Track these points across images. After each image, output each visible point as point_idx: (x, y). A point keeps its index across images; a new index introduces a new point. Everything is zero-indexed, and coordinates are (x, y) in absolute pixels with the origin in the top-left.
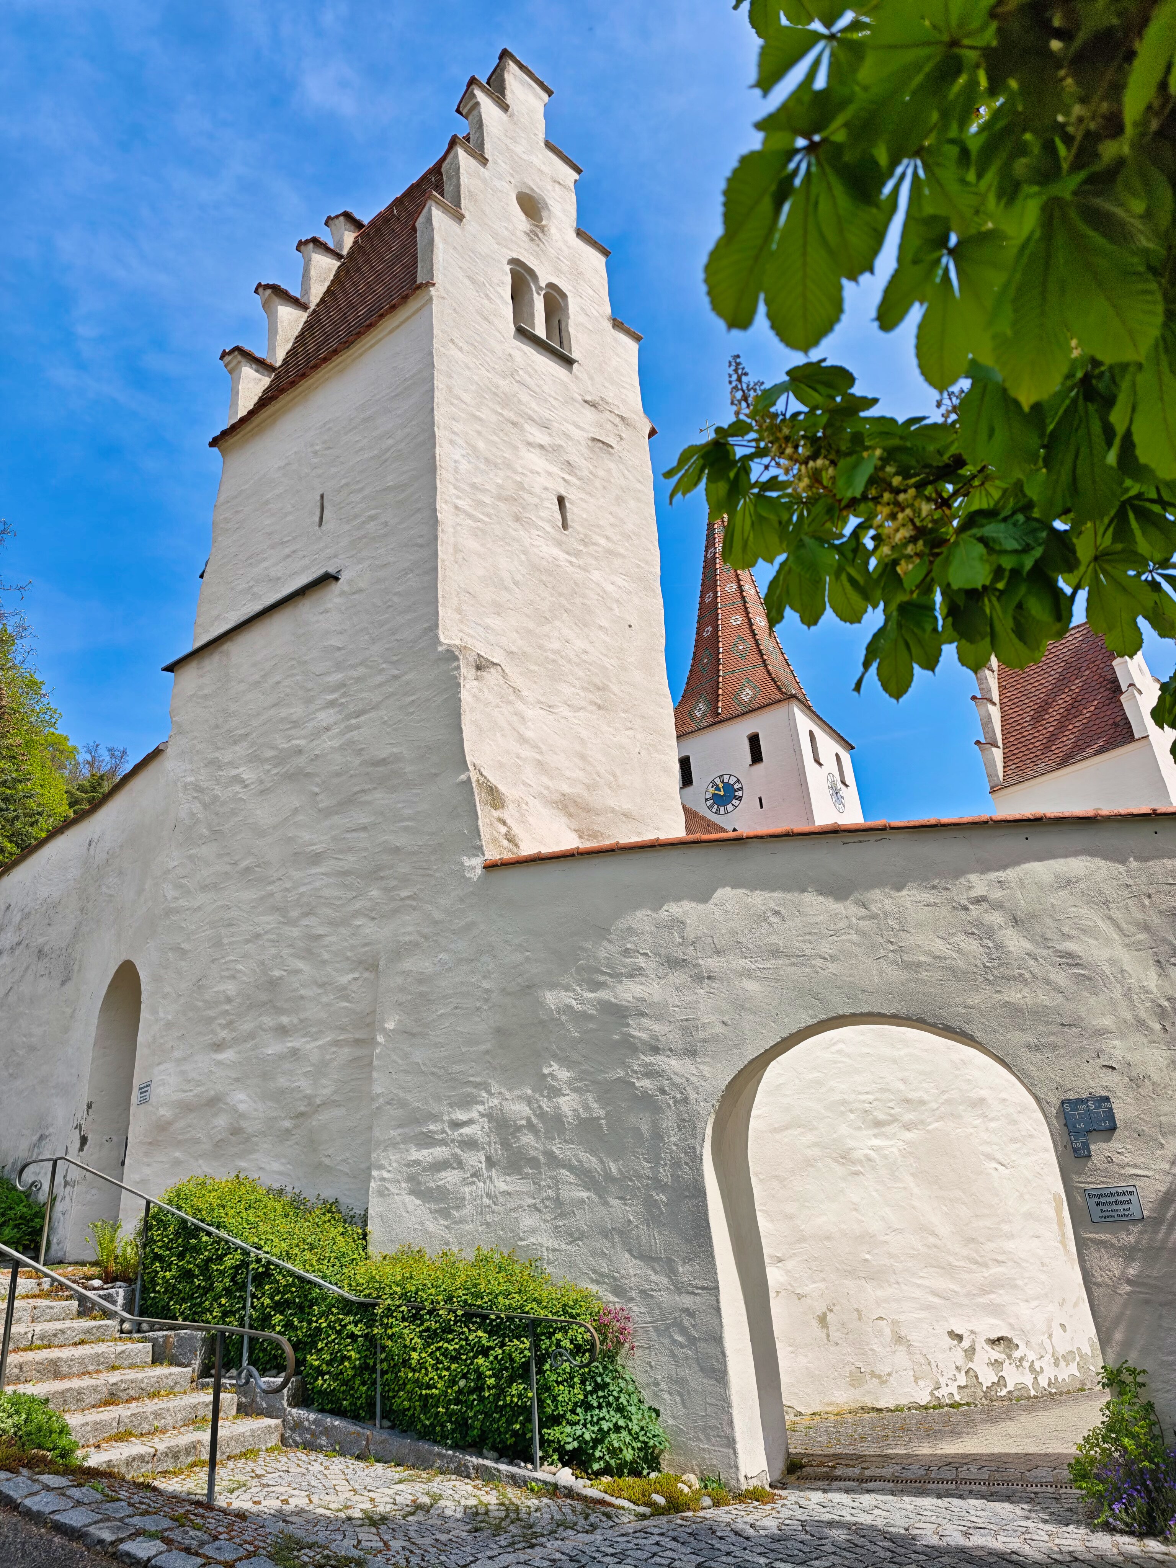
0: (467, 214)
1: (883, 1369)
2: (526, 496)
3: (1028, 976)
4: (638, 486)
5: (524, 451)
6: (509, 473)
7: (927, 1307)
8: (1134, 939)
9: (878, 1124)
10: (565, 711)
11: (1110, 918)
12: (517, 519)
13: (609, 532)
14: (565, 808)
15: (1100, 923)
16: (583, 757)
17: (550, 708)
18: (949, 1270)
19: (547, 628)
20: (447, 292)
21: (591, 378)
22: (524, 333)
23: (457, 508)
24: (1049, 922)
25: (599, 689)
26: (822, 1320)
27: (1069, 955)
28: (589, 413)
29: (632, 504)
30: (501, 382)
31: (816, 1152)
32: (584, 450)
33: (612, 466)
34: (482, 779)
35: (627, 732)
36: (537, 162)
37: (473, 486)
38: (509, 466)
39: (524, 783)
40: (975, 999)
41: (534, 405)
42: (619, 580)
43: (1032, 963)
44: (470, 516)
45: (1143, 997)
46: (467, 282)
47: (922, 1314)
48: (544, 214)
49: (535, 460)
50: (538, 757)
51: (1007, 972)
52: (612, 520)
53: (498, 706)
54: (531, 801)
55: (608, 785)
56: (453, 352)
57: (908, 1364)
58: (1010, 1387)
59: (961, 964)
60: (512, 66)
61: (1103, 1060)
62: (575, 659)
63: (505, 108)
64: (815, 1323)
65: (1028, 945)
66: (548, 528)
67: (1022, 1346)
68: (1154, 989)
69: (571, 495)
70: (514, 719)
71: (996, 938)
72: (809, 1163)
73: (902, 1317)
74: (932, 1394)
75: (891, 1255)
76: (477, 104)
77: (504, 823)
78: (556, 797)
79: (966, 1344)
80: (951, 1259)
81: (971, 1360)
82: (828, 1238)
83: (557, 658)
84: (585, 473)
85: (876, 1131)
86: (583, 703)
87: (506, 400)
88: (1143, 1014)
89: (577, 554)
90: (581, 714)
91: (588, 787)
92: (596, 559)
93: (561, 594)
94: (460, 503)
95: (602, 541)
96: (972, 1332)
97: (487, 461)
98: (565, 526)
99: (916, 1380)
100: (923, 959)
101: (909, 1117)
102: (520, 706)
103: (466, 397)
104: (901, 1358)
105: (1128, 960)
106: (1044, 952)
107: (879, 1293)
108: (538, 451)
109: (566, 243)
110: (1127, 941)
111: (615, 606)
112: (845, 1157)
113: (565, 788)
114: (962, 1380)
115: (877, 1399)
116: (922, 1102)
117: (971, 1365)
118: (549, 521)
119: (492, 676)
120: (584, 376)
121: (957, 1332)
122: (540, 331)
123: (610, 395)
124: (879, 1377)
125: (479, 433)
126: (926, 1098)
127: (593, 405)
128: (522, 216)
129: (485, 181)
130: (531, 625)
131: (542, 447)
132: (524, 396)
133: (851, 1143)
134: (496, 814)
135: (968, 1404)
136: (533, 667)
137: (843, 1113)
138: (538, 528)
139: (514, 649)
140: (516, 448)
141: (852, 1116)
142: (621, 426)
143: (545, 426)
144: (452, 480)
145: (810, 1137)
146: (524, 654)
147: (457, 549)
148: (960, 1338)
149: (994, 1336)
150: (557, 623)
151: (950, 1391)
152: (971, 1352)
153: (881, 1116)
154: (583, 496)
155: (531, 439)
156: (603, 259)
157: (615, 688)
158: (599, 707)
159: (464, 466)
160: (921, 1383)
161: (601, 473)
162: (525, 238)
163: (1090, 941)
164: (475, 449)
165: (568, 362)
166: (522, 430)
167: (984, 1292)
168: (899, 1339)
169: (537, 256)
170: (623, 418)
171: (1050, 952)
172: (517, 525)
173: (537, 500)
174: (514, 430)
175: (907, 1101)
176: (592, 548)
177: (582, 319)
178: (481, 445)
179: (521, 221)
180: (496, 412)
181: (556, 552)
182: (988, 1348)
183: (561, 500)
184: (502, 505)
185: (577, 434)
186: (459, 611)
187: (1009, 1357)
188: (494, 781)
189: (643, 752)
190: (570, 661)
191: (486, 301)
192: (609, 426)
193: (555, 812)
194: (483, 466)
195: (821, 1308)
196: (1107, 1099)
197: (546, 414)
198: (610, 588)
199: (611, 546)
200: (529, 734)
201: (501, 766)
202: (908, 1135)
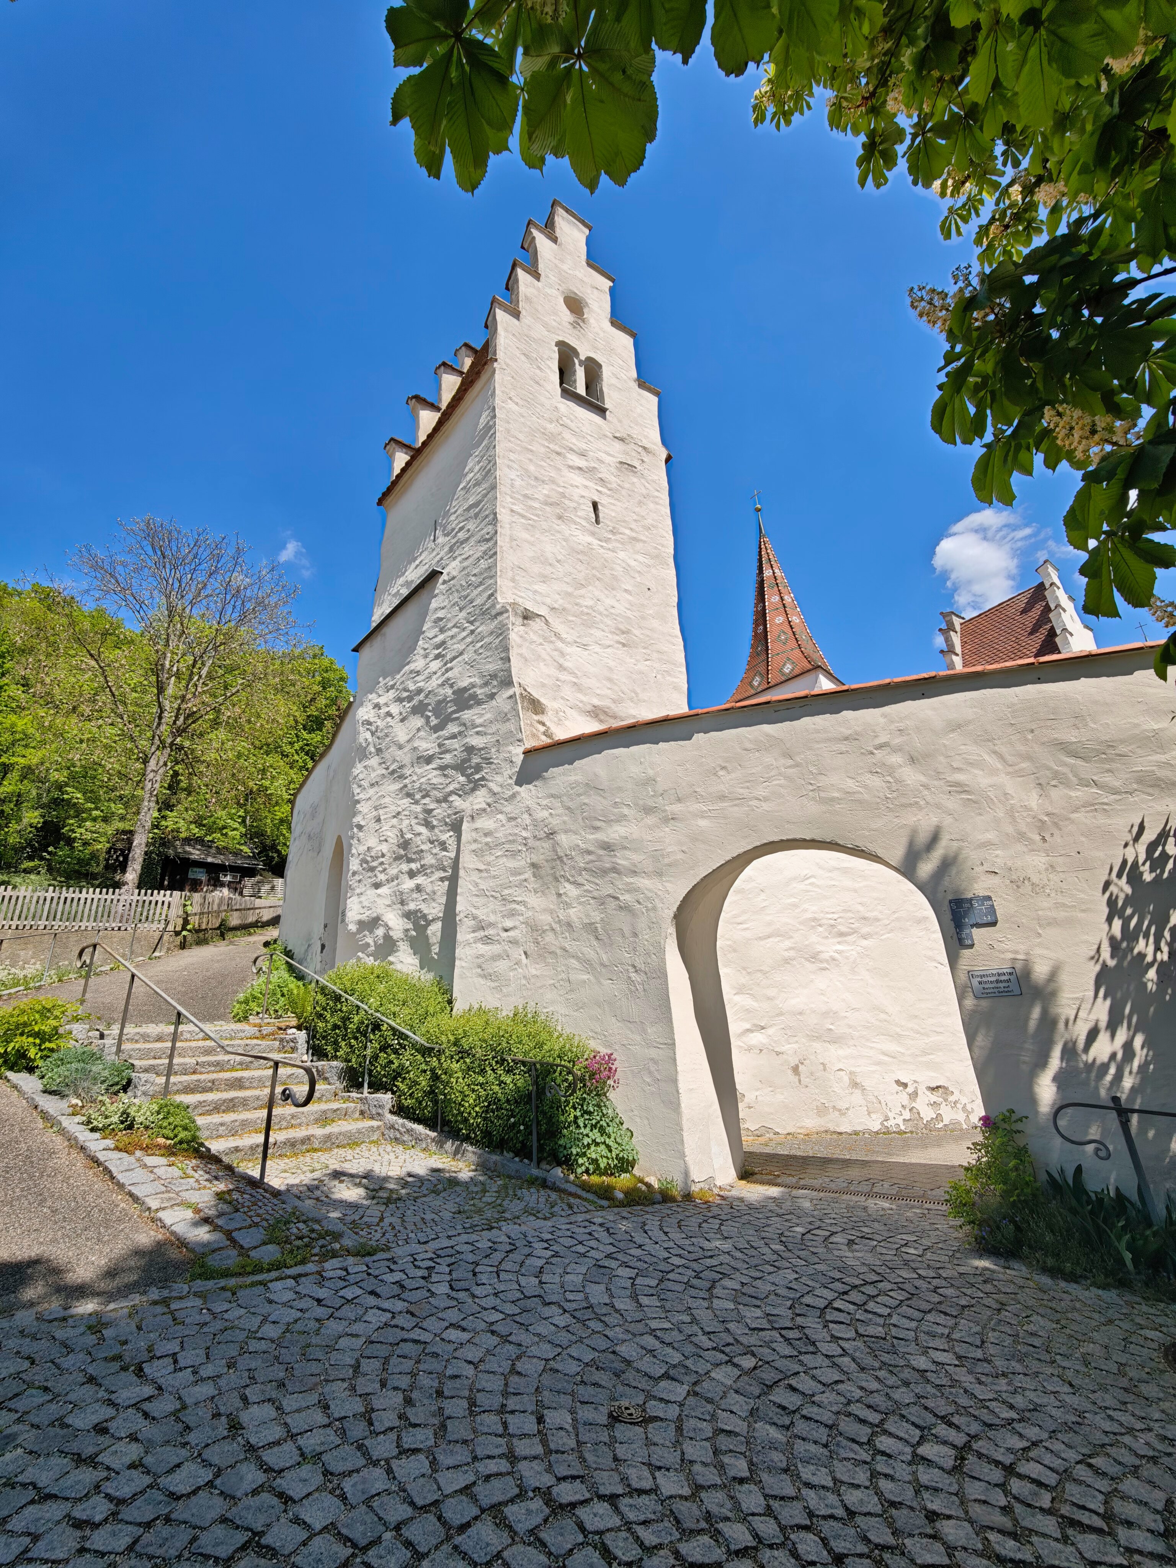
0: (523, 313)
1: (842, 1105)
2: (567, 502)
3: (922, 803)
4: (656, 494)
5: (565, 471)
6: (554, 487)
7: (878, 1063)
8: (1017, 768)
9: (842, 934)
10: (597, 649)
11: (995, 752)
12: (560, 517)
13: (633, 525)
14: (597, 716)
15: (986, 757)
16: (610, 680)
17: (585, 646)
18: (897, 1038)
19: (582, 592)
20: (508, 365)
21: (620, 421)
22: (568, 394)
23: (512, 511)
24: (942, 759)
25: (623, 633)
26: (795, 1070)
27: (957, 784)
28: (618, 445)
29: (652, 506)
30: (548, 426)
31: (792, 953)
32: (614, 471)
33: (635, 480)
34: (525, 693)
35: (647, 663)
36: (579, 275)
37: (526, 496)
38: (553, 481)
39: (563, 698)
40: (878, 824)
41: (574, 440)
42: (640, 558)
43: (926, 792)
44: (523, 516)
45: (1025, 814)
46: (523, 358)
47: (873, 1068)
48: (585, 310)
49: (577, 479)
50: (575, 680)
51: (904, 801)
52: (635, 517)
53: (541, 644)
54: (569, 711)
55: (631, 700)
56: (511, 405)
57: (864, 1103)
58: (946, 1122)
59: (866, 797)
60: (560, 211)
61: (987, 867)
62: (605, 612)
63: (555, 240)
64: (790, 1072)
65: (923, 778)
66: (584, 523)
67: (956, 1092)
68: (1035, 807)
69: (602, 501)
70: (556, 653)
71: (896, 775)
72: (787, 961)
73: (858, 1070)
74: (882, 1124)
75: (850, 1027)
76: (534, 238)
77: (543, 724)
78: (589, 708)
79: (910, 1089)
80: (898, 1030)
81: (914, 1101)
82: (800, 1013)
83: (590, 611)
84: (614, 486)
85: (840, 939)
86: (611, 643)
87: (552, 438)
88: (1024, 828)
89: (607, 540)
90: (609, 650)
91: (614, 701)
92: (622, 543)
93: (593, 568)
94: (515, 508)
95: (627, 532)
96: (915, 1081)
97: (536, 478)
98: (597, 521)
99: (869, 1113)
100: (836, 795)
101: (865, 930)
102: (559, 644)
103: (521, 436)
104: (857, 1097)
105: (1010, 785)
106: (936, 783)
107: (841, 1052)
108: (577, 472)
109: (601, 329)
110: (1010, 769)
111: (637, 575)
112: (814, 957)
113: (596, 702)
114: (907, 1115)
115: (837, 1126)
116: (878, 920)
117: (914, 1105)
118: (585, 519)
119: (536, 624)
120: (615, 421)
121: (905, 1081)
122: (581, 390)
123: (635, 432)
124: (840, 1110)
125: (531, 460)
126: (880, 917)
127: (622, 440)
128: (568, 312)
129: (538, 290)
130: (570, 590)
131: (580, 469)
132: (567, 435)
133: (819, 948)
134: (536, 718)
135: (912, 1132)
136: (571, 618)
137: (813, 927)
138: (575, 523)
139: (556, 606)
140: (560, 470)
141: (821, 929)
142: (643, 453)
143: (583, 454)
144: (509, 492)
145: (788, 943)
146: (564, 609)
147: (512, 539)
148: (905, 1085)
149: (934, 1085)
150: (590, 588)
151: (897, 1121)
152: (914, 1095)
153: (843, 929)
154: (612, 501)
155: (571, 463)
156: (631, 340)
157: (636, 632)
158: (624, 645)
159: (518, 482)
160: (874, 1116)
161: (627, 485)
162: (570, 327)
163: (976, 771)
164: (526, 471)
165: (601, 411)
166: (565, 457)
167: (925, 1053)
168: (855, 1085)
169: (579, 339)
170: (645, 448)
172: (560, 522)
173: (575, 505)
174: (558, 458)
175: (865, 918)
176: (618, 537)
177: (614, 381)
178: (532, 468)
179: (566, 315)
180: (544, 446)
181: (590, 539)
182: (928, 1093)
183: (595, 505)
184: (548, 508)
185: (608, 459)
186: (513, 580)
187: (946, 1100)
188: (536, 694)
189: (659, 676)
190: (601, 614)
191: (538, 371)
192: (634, 454)
193: (589, 718)
194: (532, 483)
195: (794, 1061)
196: (989, 898)
197: (584, 446)
198: (633, 563)
199: (634, 535)
200: (566, 664)
201: (543, 685)
202: (865, 943)
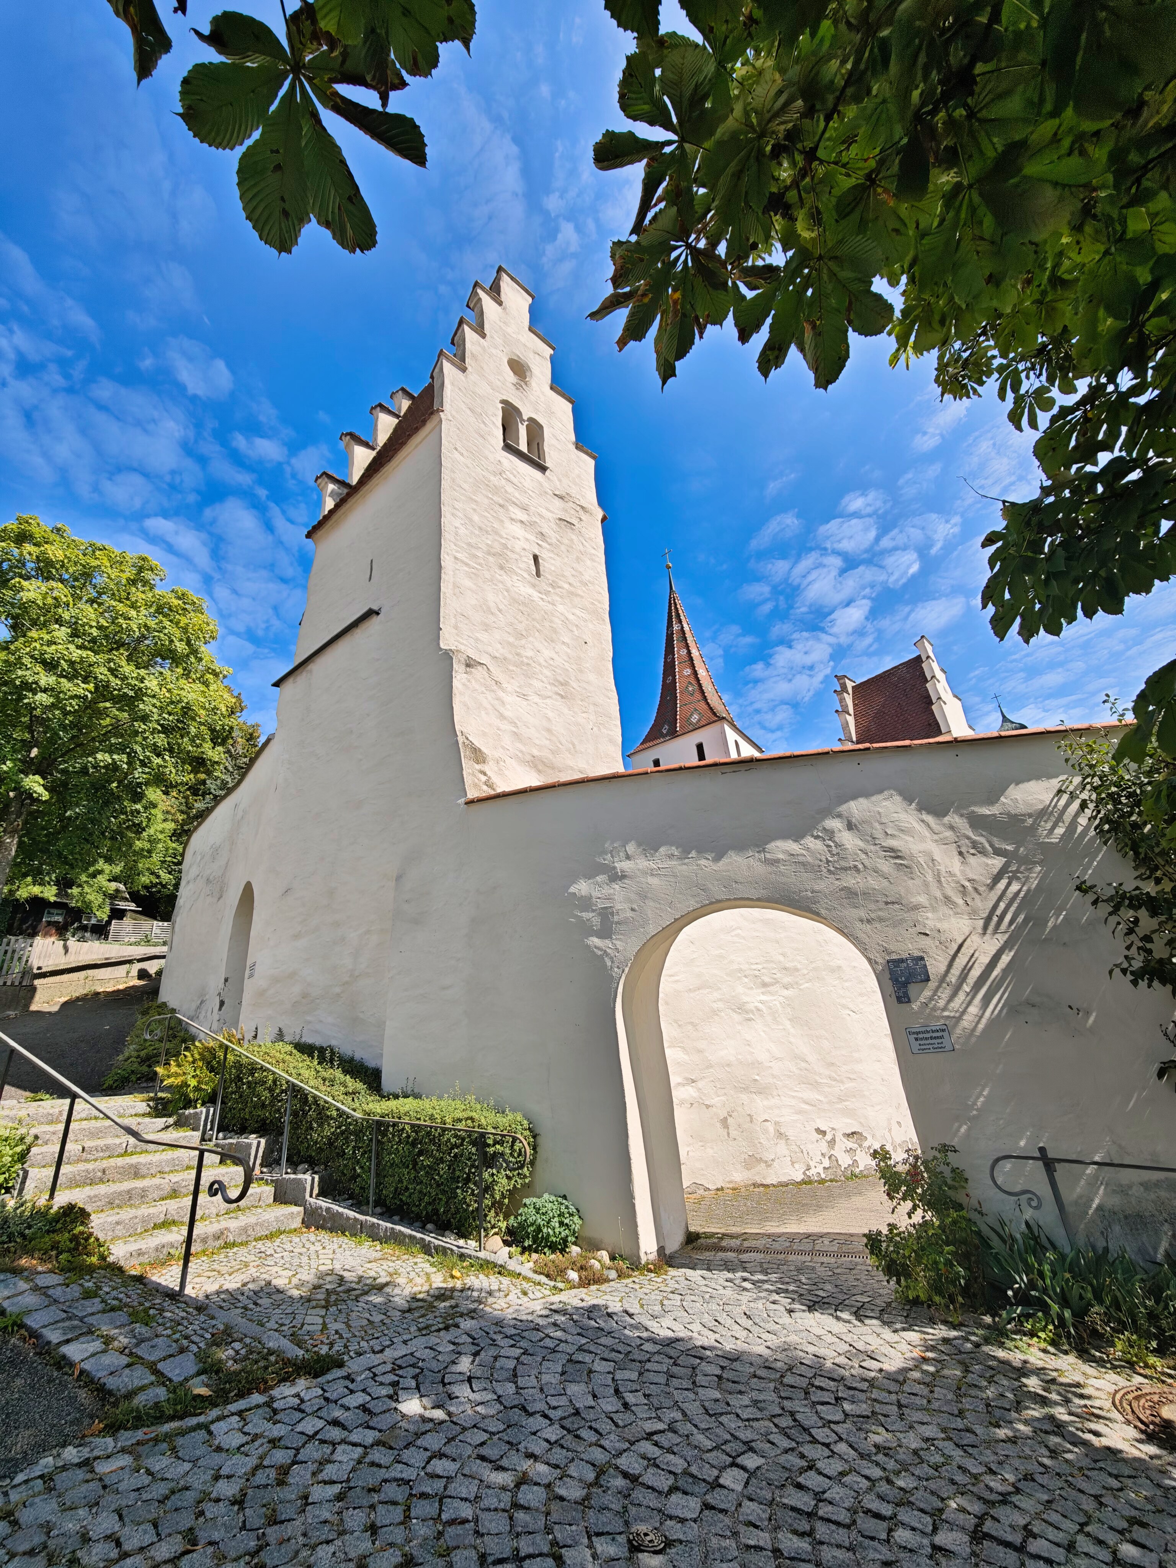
0: (469, 368)
1: (768, 1156)
2: (509, 553)
3: (860, 866)
4: (593, 551)
5: (507, 523)
6: (497, 538)
7: (800, 1112)
8: (941, 836)
9: (765, 985)
10: (536, 699)
11: (923, 821)
12: (502, 568)
13: (572, 580)
14: (535, 767)
15: (916, 825)
16: (549, 731)
17: (524, 697)
18: (815, 1085)
19: (523, 642)
20: (453, 417)
21: (560, 480)
22: (511, 449)
23: (456, 558)
24: (877, 825)
25: (562, 684)
26: (724, 1122)
27: (892, 850)
28: (557, 502)
29: (589, 563)
30: (492, 478)
31: (720, 1005)
32: (554, 526)
33: (574, 537)
34: (467, 742)
35: (584, 715)
36: (523, 340)
37: (469, 544)
38: (496, 533)
39: (503, 748)
40: (820, 886)
41: (517, 495)
42: (578, 612)
43: (863, 856)
44: (467, 564)
45: (950, 879)
46: (468, 412)
47: (796, 1117)
48: (528, 374)
49: (517, 530)
50: (515, 730)
51: (844, 864)
52: (574, 573)
53: (483, 693)
54: (508, 760)
55: (569, 750)
56: (456, 455)
57: (787, 1152)
58: (861, 1168)
59: (810, 859)
60: (505, 278)
61: (919, 929)
62: (544, 663)
63: (500, 303)
64: (718, 1125)
65: (861, 844)
66: (526, 575)
67: (869, 1138)
68: (958, 873)
69: (544, 555)
70: (496, 702)
71: (836, 839)
72: (715, 1012)
73: (782, 1120)
74: (804, 1173)
75: (774, 1076)
76: (480, 299)
77: (485, 774)
78: (528, 758)
79: (829, 1137)
80: (817, 1078)
81: (833, 1148)
82: (728, 1065)
83: (531, 662)
84: (554, 541)
85: (763, 990)
86: (550, 694)
87: (496, 490)
88: (950, 893)
89: (547, 593)
90: (548, 701)
91: (552, 752)
92: (561, 597)
93: (534, 619)
94: (459, 555)
95: (566, 586)
96: (833, 1129)
97: (480, 528)
98: (538, 574)
99: (793, 1163)
100: (781, 856)
101: (787, 980)
102: (501, 694)
103: (465, 486)
104: (782, 1149)
105: (937, 852)
106: (872, 847)
107: (766, 1103)
108: (519, 524)
109: (543, 393)
110: (936, 837)
111: (575, 629)
112: (741, 1008)
113: (535, 752)
114: (826, 1163)
115: (764, 1178)
116: (797, 970)
117: (832, 1152)
118: (525, 571)
119: (478, 672)
120: (555, 479)
121: (823, 1129)
122: (523, 447)
123: (573, 492)
124: (766, 1162)
125: (474, 510)
126: (799, 966)
127: (561, 497)
128: (511, 373)
129: (484, 348)
130: (511, 639)
131: (522, 522)
132: (510, 489)
133: (745, 999)
134: (478, 767)
135: (831, 1181)
136: (511, 668)
137: (739, 978)
138: (517, 574)
139: (497, 655)
140: (502, 521)
141: (746, 980)
142: (581, 512)
143: (525, 509)
144: (453, 539)
145: (716, 995)
146: (505, 659)
147: (456, 586)
148: (824, 1133)
149: (849, 1131)
150: (531, 639)
151: (817, 1171)
152: (832, 1143)
153: (767, 980)
154: (552, 555)
155: (513, 516)
156: (570, 406)
157: (574, 684)
158: (562, 697)
159: (462, 531)
160: (796, 1165)
161: (566, 541)
162: (513, 388)
163: (907, 838)
164: (471, 520)
165: (543, 469)
166: (507, 510)
167: (841, 1100)
168: (780, 1135)
169: (521, 400)
170: (582, 507)
171: (877, 848)
172: (502, 572)
173: (517, 557)
174: (501, 510)
175: (785, 969)
176: (558, 590)
177: (554, 442)
178: (476, 518)
179: (510, 377)
180: (488, 497)
181: (531, 591)
182: (845, 1140)
183: (536, 558)
184: (491, 559)
185: (549, 515)
186: (456, 627)
187: (860, 1146)
188: (477, 743)
189: (595, 729)
190: (540, 665)
191: (482, 426)
192: (573, 512)
193: (528, 769)
194: (477, 532)
195: (723, 1114)
196: (922, 958)
197: (526, 501)
198: (571, 617)
199: (572, 589)
200: (507, 714)
201: (484, 734)
202: (786, 993)
